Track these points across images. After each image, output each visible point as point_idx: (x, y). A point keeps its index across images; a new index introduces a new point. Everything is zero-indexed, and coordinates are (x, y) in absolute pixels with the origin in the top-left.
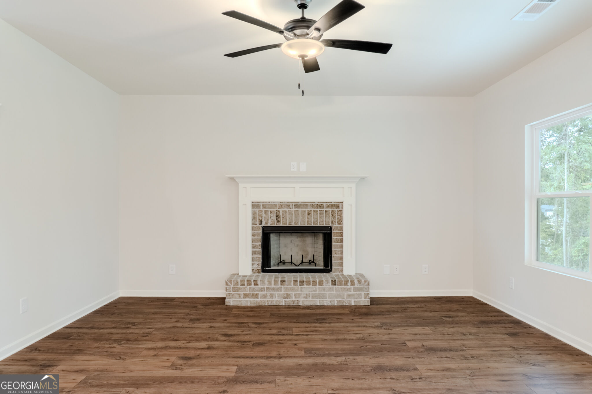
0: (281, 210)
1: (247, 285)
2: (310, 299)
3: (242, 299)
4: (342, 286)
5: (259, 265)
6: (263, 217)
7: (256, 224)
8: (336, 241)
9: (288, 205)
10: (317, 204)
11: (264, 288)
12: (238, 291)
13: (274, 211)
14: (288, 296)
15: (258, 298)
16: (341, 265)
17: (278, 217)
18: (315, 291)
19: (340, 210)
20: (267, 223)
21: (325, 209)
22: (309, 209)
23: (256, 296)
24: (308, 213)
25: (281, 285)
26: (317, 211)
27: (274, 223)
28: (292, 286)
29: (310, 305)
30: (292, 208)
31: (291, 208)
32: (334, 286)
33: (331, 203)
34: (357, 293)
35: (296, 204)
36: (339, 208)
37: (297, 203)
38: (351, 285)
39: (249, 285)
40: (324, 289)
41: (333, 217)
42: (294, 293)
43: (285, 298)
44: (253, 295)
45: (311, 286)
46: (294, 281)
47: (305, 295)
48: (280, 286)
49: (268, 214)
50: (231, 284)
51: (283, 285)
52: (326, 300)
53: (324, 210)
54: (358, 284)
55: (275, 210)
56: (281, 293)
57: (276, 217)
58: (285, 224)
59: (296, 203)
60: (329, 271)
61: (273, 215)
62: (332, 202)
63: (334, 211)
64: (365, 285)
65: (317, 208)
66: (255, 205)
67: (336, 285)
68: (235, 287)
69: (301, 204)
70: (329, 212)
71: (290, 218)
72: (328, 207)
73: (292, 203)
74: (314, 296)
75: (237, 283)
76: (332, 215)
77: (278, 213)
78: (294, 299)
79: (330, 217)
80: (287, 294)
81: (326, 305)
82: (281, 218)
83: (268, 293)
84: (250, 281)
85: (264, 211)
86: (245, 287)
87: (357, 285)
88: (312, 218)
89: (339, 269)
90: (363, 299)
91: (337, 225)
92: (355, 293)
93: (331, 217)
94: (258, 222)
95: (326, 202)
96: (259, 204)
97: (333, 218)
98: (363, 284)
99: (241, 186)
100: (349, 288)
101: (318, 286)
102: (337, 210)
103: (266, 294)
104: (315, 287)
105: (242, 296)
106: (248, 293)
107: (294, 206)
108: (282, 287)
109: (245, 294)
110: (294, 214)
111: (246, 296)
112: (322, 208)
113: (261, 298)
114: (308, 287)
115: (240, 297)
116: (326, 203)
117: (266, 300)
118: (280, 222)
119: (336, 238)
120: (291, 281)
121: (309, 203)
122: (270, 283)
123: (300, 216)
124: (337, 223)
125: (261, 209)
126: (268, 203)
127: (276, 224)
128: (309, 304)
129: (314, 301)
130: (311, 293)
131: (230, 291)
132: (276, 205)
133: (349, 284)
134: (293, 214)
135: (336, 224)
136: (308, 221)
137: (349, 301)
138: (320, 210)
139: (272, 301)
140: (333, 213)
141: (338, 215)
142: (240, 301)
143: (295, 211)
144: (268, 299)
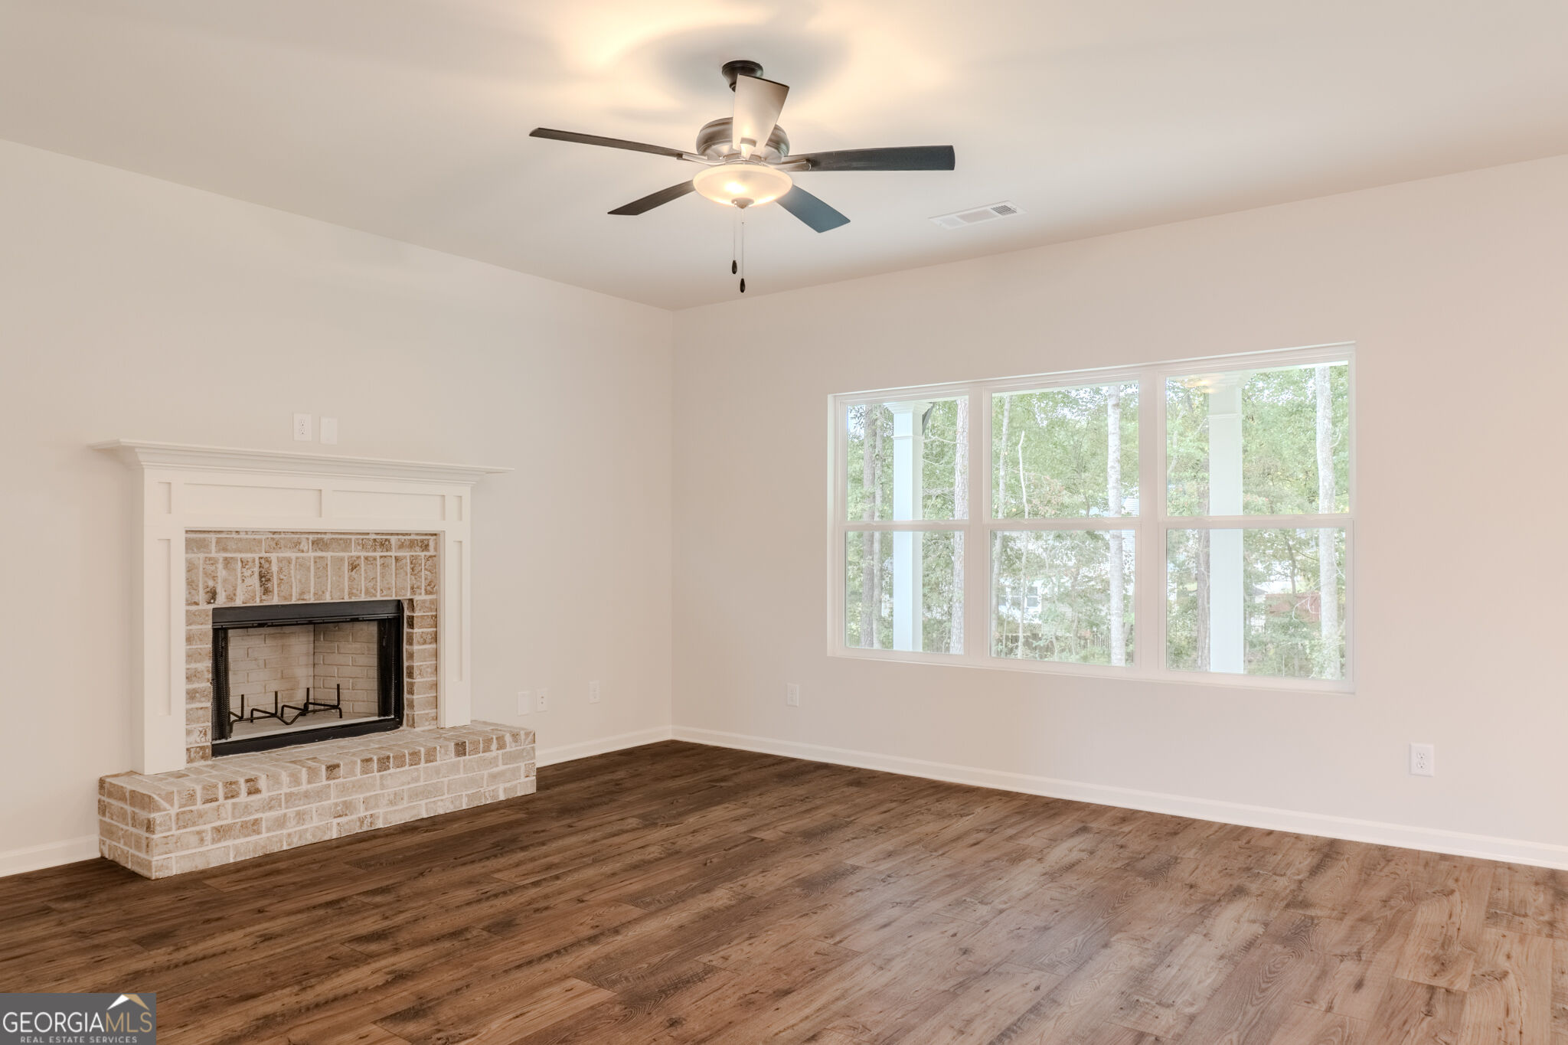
0: (273, 556)
1: (226, 798)
2: (405, 804)
3: (210, 847)
4: (479, 755)
5: (205, 734)
6: (220, 580)
7: (196, 604)
8: (421, 640)
9: (293, 539)
10: (375, 540)
11: (277, 798)
12: (194, 824)
13: (254, 561)
14: (347, 808)
15: (259, 833)
16: (435, 703)
17: (264, 578)
18: (417, 780)
19: (431, 557)
20: (231, 598)
21: (393, 554)
22: (354, 554)
23: (255, 828)
24: (352, 564)
25: (328, 778)
26: (375, 559)
27: (253, 598)
28: (359, 776)
29: (403, 822)
30: (308, 552)
31: (303, 551)
32: (462, 758)
33: (409, 537)
34: (511, 766)
35: (319, 539)
36: (428, 550)
37: (319, 536)
38: (498, 749)
39: (232, 797)
40: (437, 771)
41: (415, 575)
42: (361, 796)
43: (340, 816)
44: (244, 825)
45: (407, 767)
46: (363, 761)
47: (392, 797)
48: (325, 782)
49: (235, 570)
50: (172, 805)
51: (334, 779)
52: (442, 800)
53: (391, 556)
54: (514, 744)
55: (256, 556)
56: (329, 802)
57: (261, 577)
58: (285, 599)
59: (316, 536)
60: (397, 723)
61: (250, 572)
62: (410, 535)
63: (416, 557)
64: (527, 743)
65: (375, 550)
66: (196, 540)
67: (465, 754)
68: (183, 813)
69: (333, 539)
70: (404, 561)
71: (300, 581)
72: (401, 546)
73: (307, 536)
74: (415, 795)
75: (192, 796)
76: (413, 569)
77: (266, 565)
78: (362, 814)
79: (407, 575)
80: (345, 803)
81: (441, 812)
82: (275, 581)
83: (291, 812)
84: (235, 783)
85: (221, 561)
86: (219, 806)
87: (511, 747)
88: (363, 579)
89: (427, 714)
90: (523, 779)
91: (424, 597)
92: (508, 766)
93: (409, 575)
94: (201, 596)
95: (398, 534)
96: (204, 539)
97: (413, 578)
98: (523, 741)
99: (153, 479)
100: (494, 758)
101: (423, 764)
102: (423, 554)
103: (285, 815)
104: (417, 769)
105: (208, 837)
106: (229, 821)
107: (313, 544)
108: (329, 785)
109: (217, 830)
110: (312, 568)
111: (221, 832)
112: (387, 551)
113: (268, 830)
114: (400, 772)
115: (202, 840)
116: (396, 537)
117: (285, 832)
118: (272, 592)
119: (421, 630)
120: (355, 763)
121: (353, 537)
122: (295, 780)
123: (329, 573)
124: (423, 591)
125: (213, 555)
126: (234, 536)
127: (261, 601)
128: (401, 820)
129: (414, 807)
130: (405, 787)
131: (170, 829)
132: (260, 541)
133: (494, 746)
134: (309, 568)
135: (421, 594)
136: (351, 588)
137: (493, 791)
138: (381, 557)
139: (301, 834)
140: (414, 561)
141: (426, 569)
142: (202, 854)
143: (315, 558)
144: (292, 828)
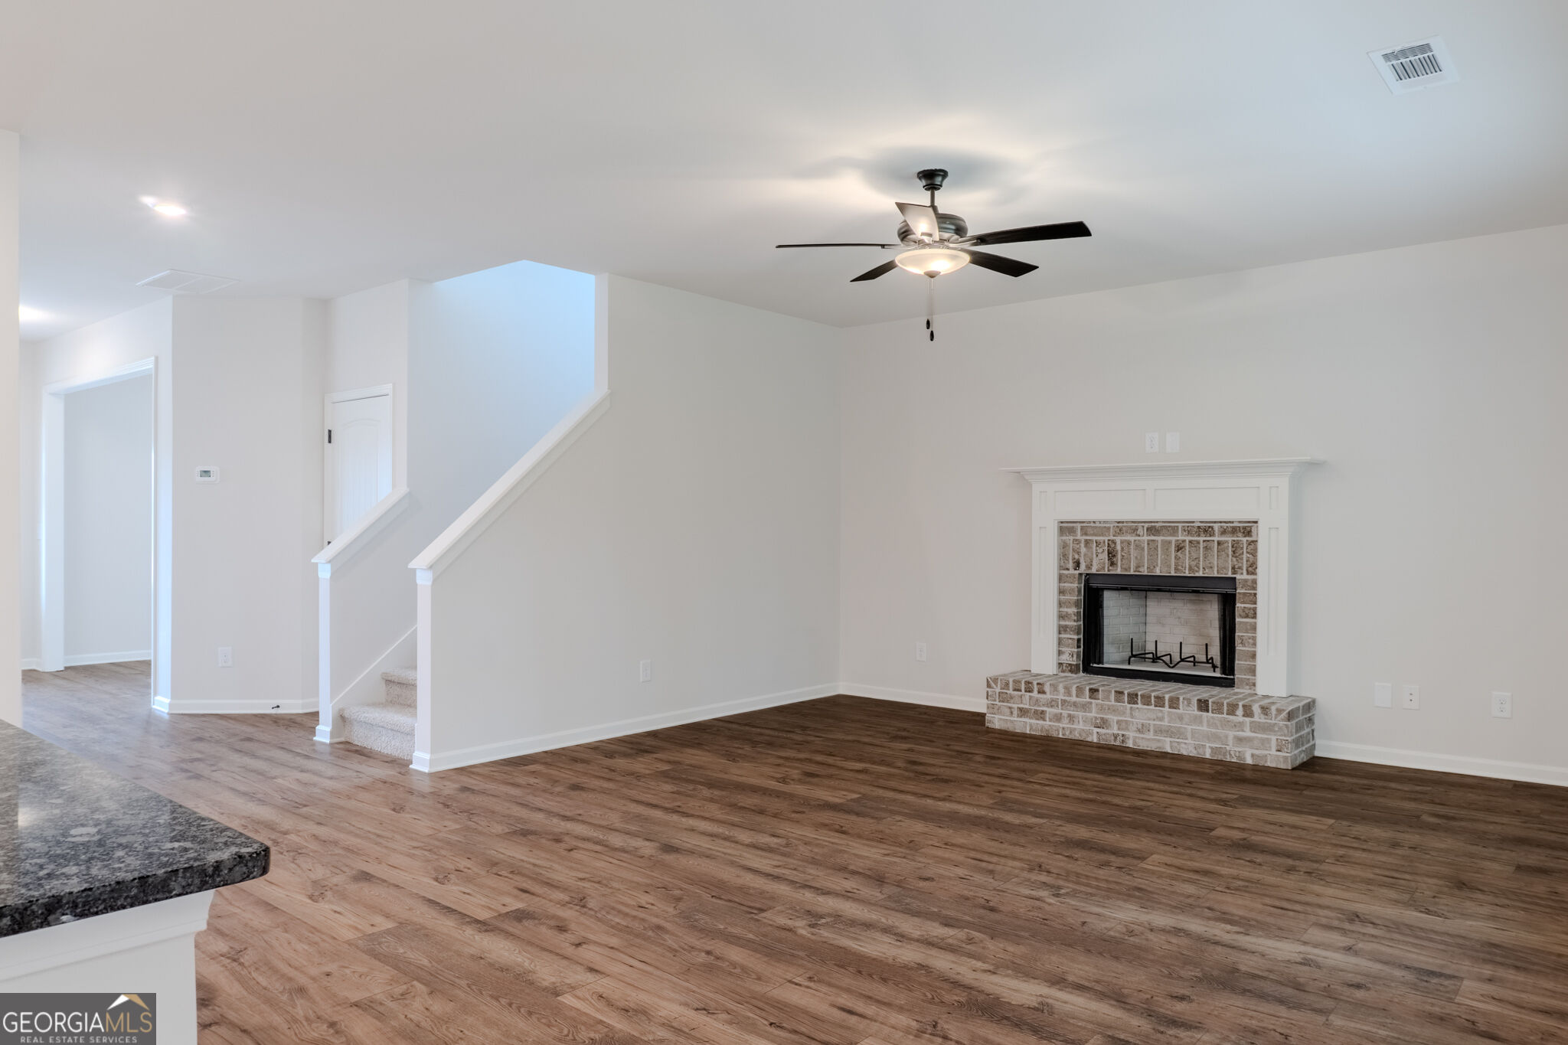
0: (1118, 539)
1: (1026, 691)
2: (1151, 735)
3: (1016, 719)
4: (1223, 716)
5: (1072, 656)
6: (1082, 555)
7: (1068, 569)
8: (1243, 614)
9: (1133, 527)
10: (1199, 527)
11: (1056, 700)
12: (1008, 702)
13: (1104, 542)
14: (1103, 724)
15: (1044, 720)
16: (1253, 671)
17: (1112, 554)
18: (1161, 719)
19: (1253, 542)
20: (1089, 567)
21: (1216, 539)
22: (1180, 538)
23: (1042, 716)
24: (1178, 546)
25: (1090, 697)
26: (1198, 542)
27: (1104, 568)
28: (1113, 703)
29: (1149, 749)
30: (1143, 536)
31: (1139, 536)
32: (1205, 714)
33: (1231, 525)
34: (1259, 736)
35: (1152, 527)
36: (1251, 536)
37: (1153, 524)
38: (1244, 716)
39: (1029, 692)
40: (1181, 718)
41: (1236, 557)
42: (1116, 718)
43: (1098, 727)
44: (1036, 712)
45: (1152, 707)
46: (1116, 692)
47: (1140, 727)
48: (1088, 700)
49: (1091, 548)
50: (997, 686)
51: (1095, 699)
52: (1185, 743)
53: (1214, 541)
54: (1262, 716)
55: (1106, 539)
56: (1091, 714)
57: (1109, 553)
58: (1126, 570)
59: (1150, 524)
60: (1230, 684)
61: (1101, 550)
62: (1233, 522)
63: (1238, 542)
64: (1279, 718)
65: (1199, 536)
66: (1066, 528)
67: (1208, 711)
68: (1003, 693)
69: (1164, 526)
70: (1226, 545)
71: (1136, 558)
72: (1224, 532)
73: (1143, 524)
74: (1159, 731)
75: (1007, 684)
76: (1234, 552)
77: (1113, 546)
78: (1116, 732)
79: (1228, 556)
80: (1102, 719)
81: (1185, 753)
82: (1119, 556)
83: (1065, 713)
84: (1031, 683)
85: (1083, 541)
86: (1022, 695)
87: (1258, 716)
88: (1187, 558)
89: (1249, 679)
90: (1273, 752)
91: (1245, 576)
92: (1256, 735)
93: (1230, 556)
94: (1071, 565)
95: (1221, 522)
96: (1073, 527)
97: (1234, 559)
98: (1273, 716)
99: (1037, 488)
100: (1240, 723)
101: (1166, 709)
102: (1245, 539)
103: (1061, 714)
104: (1161, 711)
105: (1015, 712)
106: (1027, 707)
107: (1148, 529)
108: (1091, 703)
109: (1020, 709)
110: (1146, 548)
111: (1023, 712)
112: (1210, 536)
113: (1050, 720)
114: (1146, 709)
115: (1012, 713)
116: (1219, 524)
117: (1061, 725)
118: (1116, 564)
119: (1243, 605)
120: (1110, 692)
121: (1180, 525)
122: (1068, 692)
123: (1159, 552)
124: (1245, 572)
125: (1079, 537)
126: (1092, 524)
127: (1109, 570)
128: (1148, 747)
129: (1159, 741)
130: (1152, 722)
131: (995, 700)
132: (1109, 528)
133: (1240, 711)
134: (1143, 549)
135: (1242, 574)
136: (1176, 565)
137: (1239, 752)
138: (1204, 541)
139: (1072, 731)
140: (1236, 546)
141: (1247, 552)
142: (1012, 722)
143: (1148, 541)
144: (1065, 724)
